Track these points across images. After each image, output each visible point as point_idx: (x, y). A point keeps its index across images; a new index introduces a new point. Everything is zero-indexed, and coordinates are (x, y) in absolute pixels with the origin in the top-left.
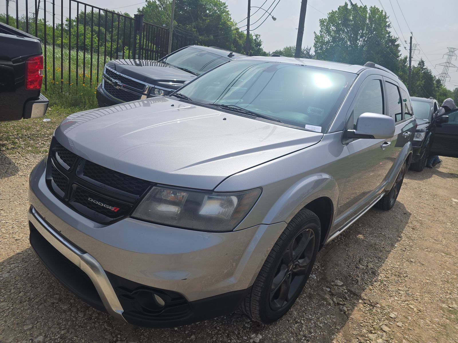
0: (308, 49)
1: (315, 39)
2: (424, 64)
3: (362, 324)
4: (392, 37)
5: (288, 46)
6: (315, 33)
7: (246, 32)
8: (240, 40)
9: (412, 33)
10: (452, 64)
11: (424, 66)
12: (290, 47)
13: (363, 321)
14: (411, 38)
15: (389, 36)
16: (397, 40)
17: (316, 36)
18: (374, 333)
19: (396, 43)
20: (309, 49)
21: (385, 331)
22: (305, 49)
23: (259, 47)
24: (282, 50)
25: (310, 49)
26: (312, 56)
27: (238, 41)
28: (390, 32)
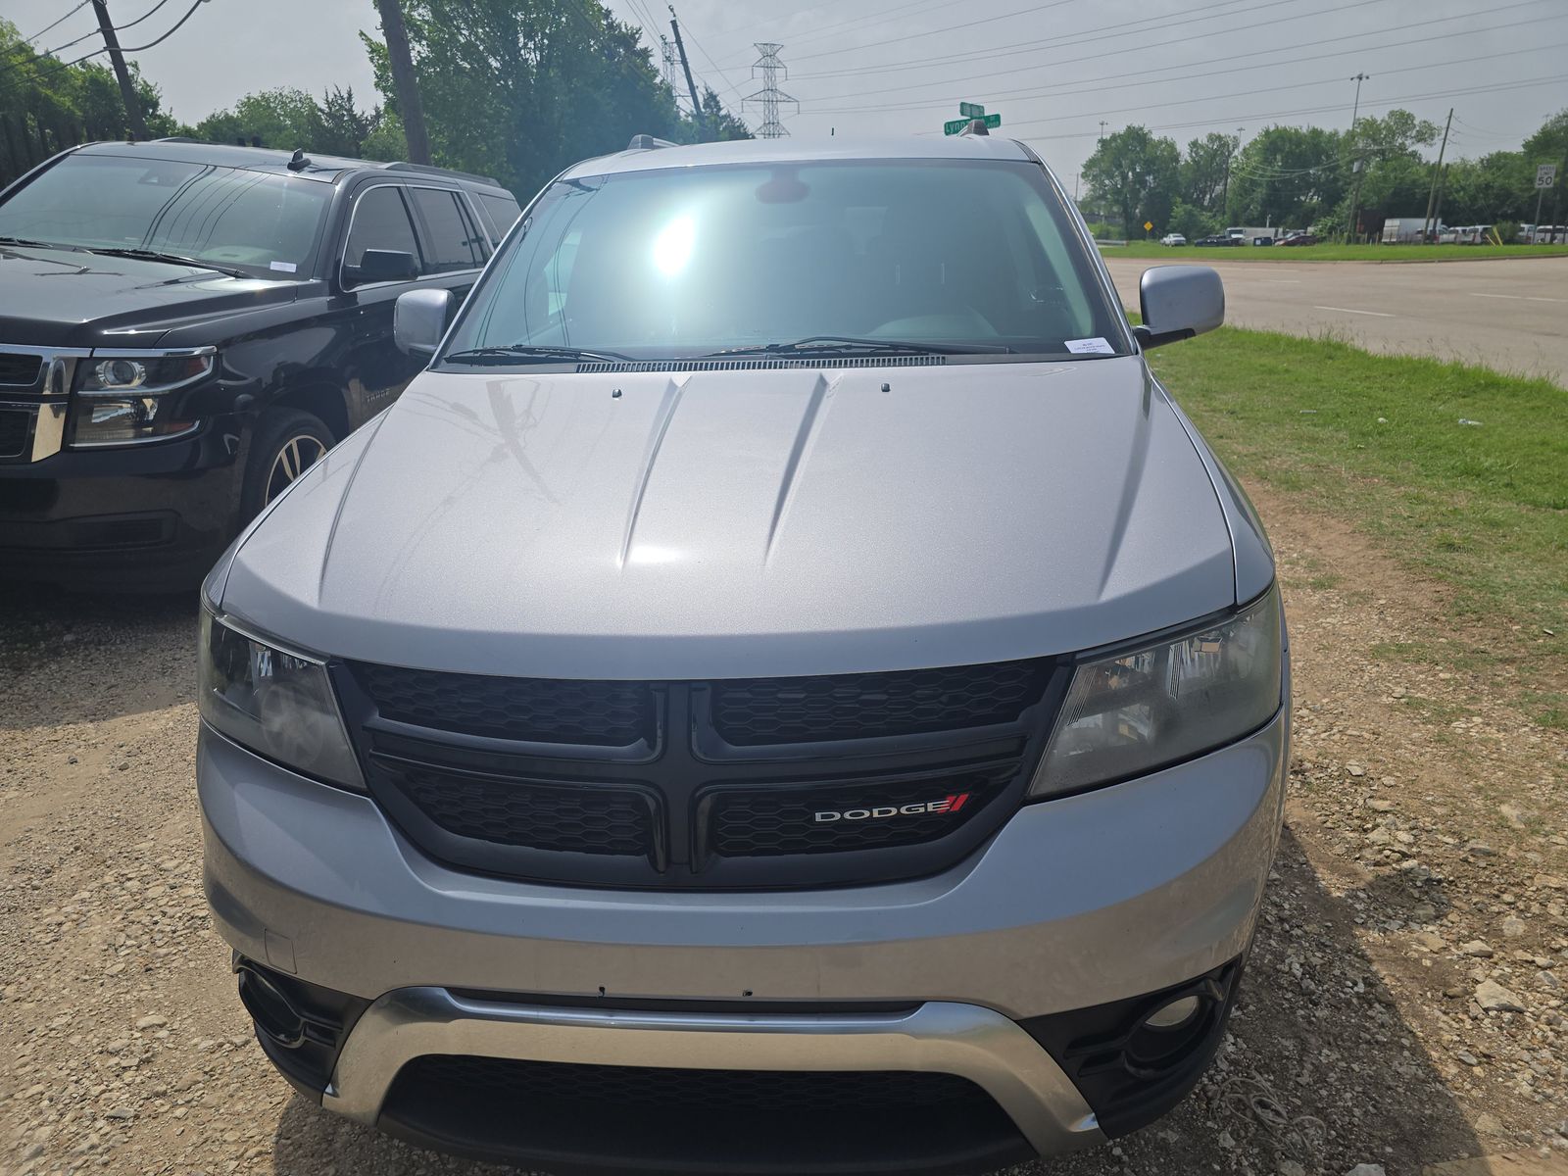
0: (342, 98)
1: (372, 59)
2: (718, 102)
3: (1329, 824)
4: (619, 26)
5: (256, 95)
6: (365, 35)
7: (105, 61)
8: (55, 93)
9: (672, 10)
10: (782, 94)
11: (720, 109)
12: (263, 96)
13: (1320, 815)
14: (674, 23)
15: (611, 26)
16: (637, 36)
17: (371, 47)
18: (1373, 829)
19: (639, 46)
20: (346, 96)
21: (1386, 812)
22: (330, 100)
23: (151, 111)
24: (234, 112)
25: (350, 95)
26: (367, 119)
27: (47, 99)
28: (610, 12)
